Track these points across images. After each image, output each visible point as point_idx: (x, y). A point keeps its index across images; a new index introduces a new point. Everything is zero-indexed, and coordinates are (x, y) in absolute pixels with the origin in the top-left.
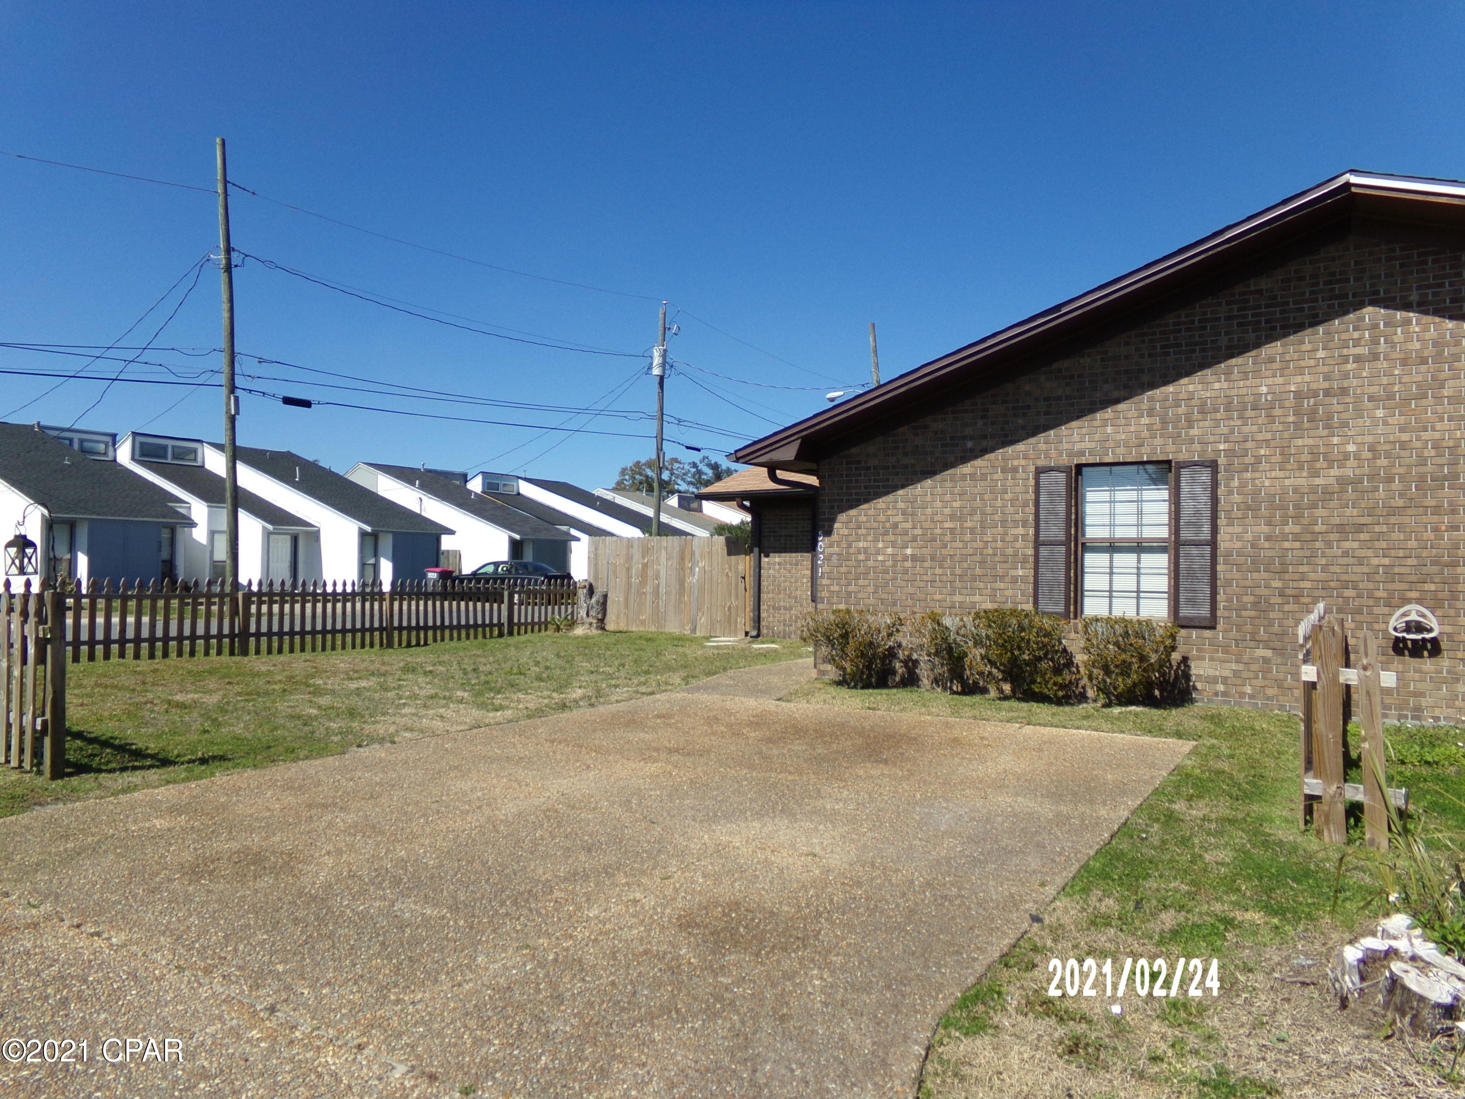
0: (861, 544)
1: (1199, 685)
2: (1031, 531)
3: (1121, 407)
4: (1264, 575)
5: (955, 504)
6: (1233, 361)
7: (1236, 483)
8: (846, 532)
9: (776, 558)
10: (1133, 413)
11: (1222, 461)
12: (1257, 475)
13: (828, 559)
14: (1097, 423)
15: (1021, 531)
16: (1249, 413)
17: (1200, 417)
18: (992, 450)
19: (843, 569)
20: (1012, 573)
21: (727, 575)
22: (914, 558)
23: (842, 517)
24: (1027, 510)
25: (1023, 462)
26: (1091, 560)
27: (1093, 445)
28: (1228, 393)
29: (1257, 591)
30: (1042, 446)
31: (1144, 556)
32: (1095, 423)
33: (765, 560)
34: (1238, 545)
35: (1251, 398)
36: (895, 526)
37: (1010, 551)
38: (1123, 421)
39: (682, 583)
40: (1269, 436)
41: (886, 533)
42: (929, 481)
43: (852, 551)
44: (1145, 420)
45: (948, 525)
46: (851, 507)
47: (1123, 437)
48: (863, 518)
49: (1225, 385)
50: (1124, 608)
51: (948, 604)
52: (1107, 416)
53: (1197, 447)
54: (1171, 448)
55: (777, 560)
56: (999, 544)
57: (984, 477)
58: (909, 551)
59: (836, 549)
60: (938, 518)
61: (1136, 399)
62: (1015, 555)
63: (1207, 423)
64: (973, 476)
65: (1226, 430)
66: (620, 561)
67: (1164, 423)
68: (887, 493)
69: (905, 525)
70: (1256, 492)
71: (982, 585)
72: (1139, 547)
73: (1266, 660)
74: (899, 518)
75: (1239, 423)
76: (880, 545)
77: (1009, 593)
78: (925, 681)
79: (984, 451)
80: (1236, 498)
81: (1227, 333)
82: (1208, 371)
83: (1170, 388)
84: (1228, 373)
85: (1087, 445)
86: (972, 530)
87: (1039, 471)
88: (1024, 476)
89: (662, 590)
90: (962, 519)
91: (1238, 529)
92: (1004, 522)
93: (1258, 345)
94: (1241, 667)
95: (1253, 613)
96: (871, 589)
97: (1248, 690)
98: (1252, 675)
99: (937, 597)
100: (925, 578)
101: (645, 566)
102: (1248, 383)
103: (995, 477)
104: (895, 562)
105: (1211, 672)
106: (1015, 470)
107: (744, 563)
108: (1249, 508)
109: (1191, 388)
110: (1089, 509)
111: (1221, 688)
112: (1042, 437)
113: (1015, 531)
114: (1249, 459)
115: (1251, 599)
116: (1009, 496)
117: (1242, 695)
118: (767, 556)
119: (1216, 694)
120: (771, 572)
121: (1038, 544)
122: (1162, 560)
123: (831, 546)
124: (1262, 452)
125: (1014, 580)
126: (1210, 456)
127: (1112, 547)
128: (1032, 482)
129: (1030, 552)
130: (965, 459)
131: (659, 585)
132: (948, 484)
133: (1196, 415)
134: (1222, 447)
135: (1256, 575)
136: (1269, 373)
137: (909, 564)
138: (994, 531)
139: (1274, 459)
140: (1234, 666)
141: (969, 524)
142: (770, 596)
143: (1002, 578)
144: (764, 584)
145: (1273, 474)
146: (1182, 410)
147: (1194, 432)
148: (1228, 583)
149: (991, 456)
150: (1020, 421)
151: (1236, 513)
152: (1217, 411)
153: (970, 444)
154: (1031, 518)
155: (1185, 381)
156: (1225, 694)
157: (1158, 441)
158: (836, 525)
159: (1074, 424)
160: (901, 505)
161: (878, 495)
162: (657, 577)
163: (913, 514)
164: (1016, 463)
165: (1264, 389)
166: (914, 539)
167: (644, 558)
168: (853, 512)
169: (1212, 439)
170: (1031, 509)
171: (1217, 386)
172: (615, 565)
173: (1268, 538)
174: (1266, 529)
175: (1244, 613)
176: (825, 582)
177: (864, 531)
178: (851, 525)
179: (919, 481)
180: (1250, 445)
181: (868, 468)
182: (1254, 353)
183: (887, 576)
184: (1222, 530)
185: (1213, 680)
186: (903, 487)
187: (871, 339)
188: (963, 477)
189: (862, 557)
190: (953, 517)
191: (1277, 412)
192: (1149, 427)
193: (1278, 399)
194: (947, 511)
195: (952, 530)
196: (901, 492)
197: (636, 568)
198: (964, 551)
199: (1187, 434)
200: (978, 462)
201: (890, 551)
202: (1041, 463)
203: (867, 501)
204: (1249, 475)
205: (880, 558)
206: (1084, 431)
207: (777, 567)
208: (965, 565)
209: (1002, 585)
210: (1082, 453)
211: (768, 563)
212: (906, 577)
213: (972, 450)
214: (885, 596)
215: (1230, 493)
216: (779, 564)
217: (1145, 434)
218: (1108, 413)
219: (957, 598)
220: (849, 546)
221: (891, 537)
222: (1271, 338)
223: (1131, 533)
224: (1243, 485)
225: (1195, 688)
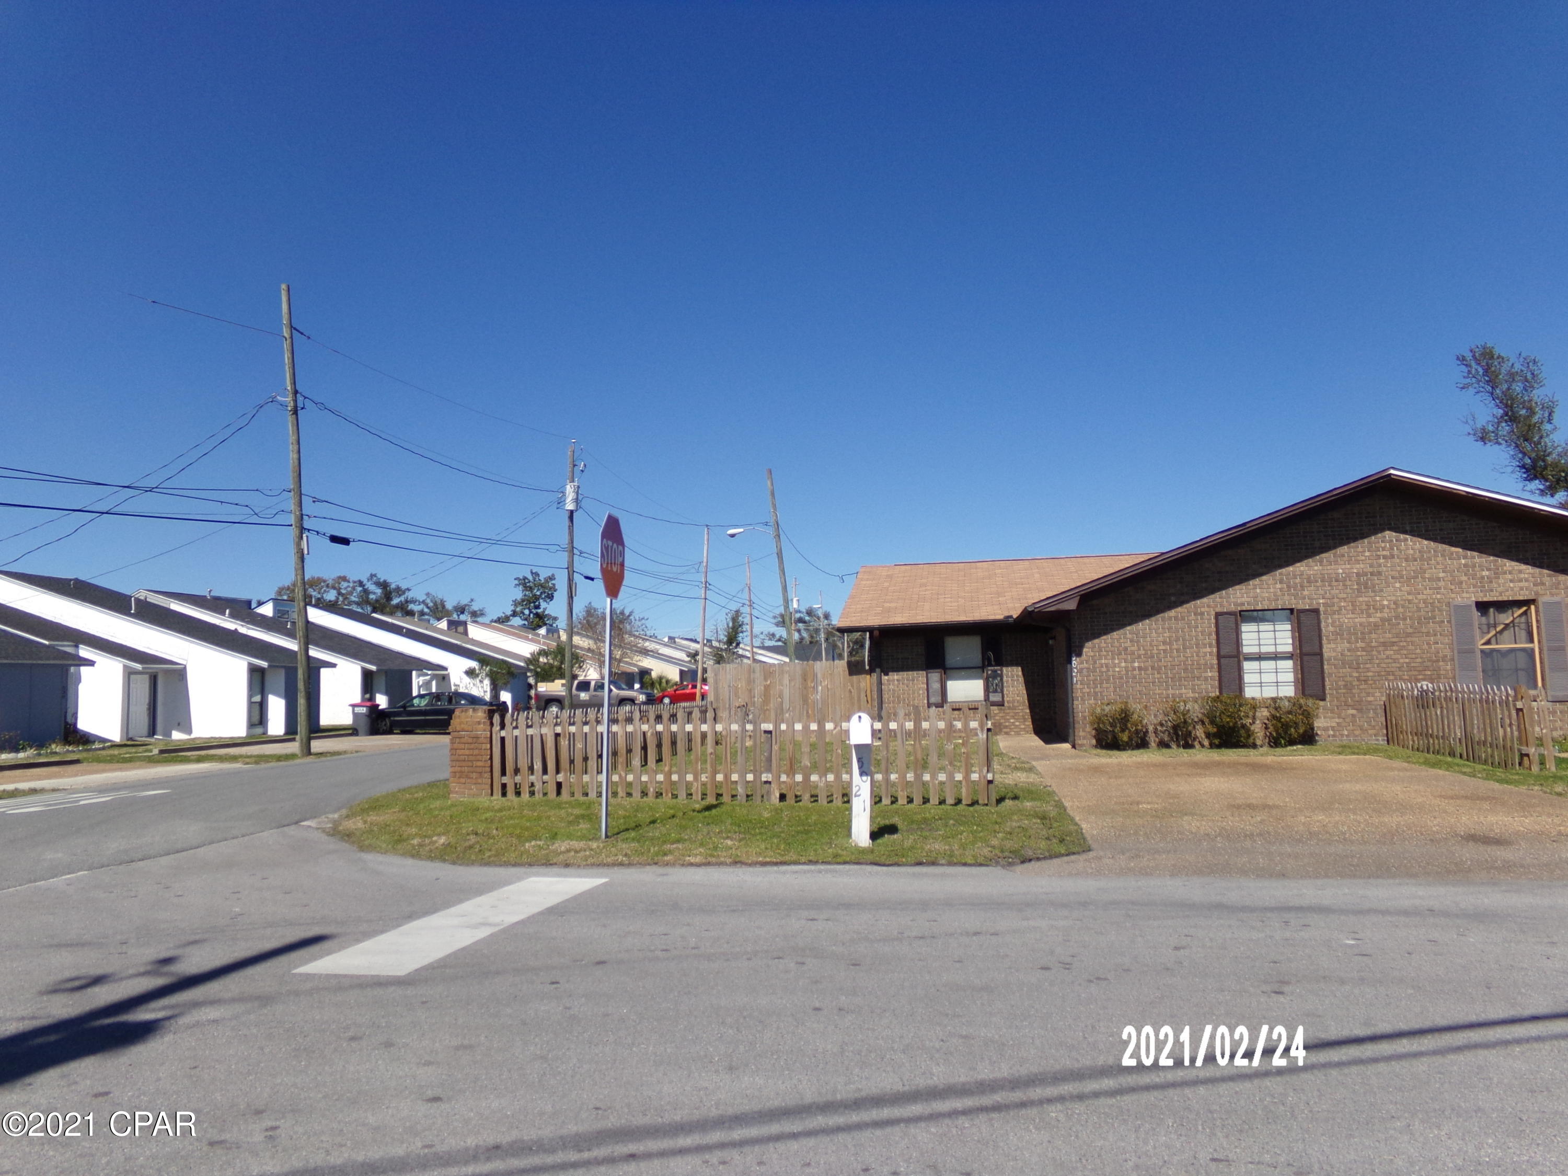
0: (1103, 661)
1: (1319, 732)
2: (1215, 650)
3: (1264, 578)
4: (1349, 670)
5: (1165, 635)
6: (1323, 555)
7: (1330, 621)
8: (1092, 654)
9: (895, 676)
10: (1271, 582)
11: (1322, 609)
12: (1341, 616)
13: (1080, 671)
14: (1251, 587)
15: (1208, 650)
16: (1334, 583)
17: (1308, 585)
18: (1187, 602)
19: (1092, 678)
20: (1206, 675)
21: (850, 692)
22: (1140, 668)
23: (1089, 644)
24: (1211, 637)
25: (1207, 609)
26: (1247, 665)
27: (1249, 599)
28: (1323, 572)
29: (1346, 679)
30: (1218, 600)
31: (1278, 662)
32: (1250, 587)
33: (885, 678)
34: (1334, 654)
35: (1334, 576)
36: (1126, 649)
37: (1202, 662)
38: (1266, 586)
39: (805, 700)
40: (1345, 596)
41: (1120, 654)
42: (1147, 621)
43: (1096, 666)
44: (1278, 586)
45: (1162, 647)
46: (1095, 638)
47: (1267, 595)
48: (1103, 645)
49: (1321, 568)
50: (1269, 692)
51: (1165, 695)
52: (1256, 583)
53: (1307, 600)
54: (1294, 601)
55: (896, 677)
56: (1196, 658)
57: (1183, 619)
58: (1136, 664)
59: (1085, 665)
60: (1155, 643)
61: (1272, 574)
62: (1206, 664)
63: (1312, 588)
64: (1176, 618)
65: (1322, 592)
66: (742, 685)
67: (1289, 587)
68: (1119, 629)
69: (1133, 648)
70: (1341, 626)
71: (1186, 683)
72: (1275, 657)
73: (1353, 715)
74: (1129, 644)
75: (1329, 588)
76: (1117, 661)
77: (1203, 687)
78: (1153, 744)
79: (1182, 603)
80: (1331, 628)
81: (1319, 540)
82: (1310, 560)
83: (1291, 569)
84: (1321, 562)
85: (1245, 599)
86: (1178, 650)
87: (1217, 615)
88: (1208, 617)
89: (786, 705)
90: (1170, 644)
91: (1333, 646)
92: (1197, 645)
93: (1335, 547)
94: (1341, 720)
95: (1344, 691)
96: (1112, 689)
97: (1346, 733)
98: (1347, 724)
99: (1157, 691)
100: (1148, 680)
101: (767, 688)
102: (1332, 567)
103: (1190, 618)
104: (1127, 671)
105: (1325, 725)
106: (1202, 614)
107: (866, 681)
108: (1338, 634)
109: (1302, 568)
110: (1244, 636)
111: (1331, 733)
112: (1217, 595)
113: (1204, 650)
114: (1336, 608)
115: (1343, 683)
116: (1200, 629)
117: (1342, 735)
118: (886, 674)
119: (1329, 736)
120: (891, 687)
121: (1219, 657)
122: (1289, 664)
123: (1082, 663)
124: (1342, 604)
125: (1206, 679)
126: (1315, 606)
127: (1260, 657)
128: (1213, 621)
129: (1215, 662)
130: (1170, 607)
131: (782, 703)
132: (1160, 622)
133: (1306, 584)
134: (1321, 601)
135: (1344, 670)
136: (1343, 562)
137: (1137, 672)
138: (1192, 650)
139: (1348, 608)
140: (1337, 720)
141: (1175, 646)
142: (891, 705)
143: (1198, 678)
144: (885, 696)
145: (1349, 616)
146: (1298, 580)
147: (1306, 593)
148: (1330, 674)
149: (1188, 605)
150: (1204, 585)
151: (1331, 637)
152: (1317, 581)
153: (1173, 599)
154: (1214, 642)
155: (1298, 564)
156: (1334, 736)
157: (1286, 597)
158: (1085, 650)
159: (1237, 587)
160: (1129, 636)
161: (1113, 630)
162: (781, 696)
163: (1138, 642)
164: (1203, 610)
165: (1341, 571)
166: (1139, 657)
167: (766, 680)
168: (1096, 641)
169: (1316, 597)
170: (1214, 636)
171: (1316, 568)
172: (736, 688)
173: (1349, 650)
174: (1348, 645)
175: (1340, 691)
176: (1078, 686)
177: (1105, 653)
178: (1095, 649)
179: (1141, 620)
180: (1336, 600)
181: (1106, 613)
182: (1333, 551)
183: (1122, 681)
184: (1325, 646)
185: (1326, 729)
186: (1130, 624)
187: (769, 483)
188: (1170, 618)
189: (1104, 669)
190: (1164, 643)
191: (1348, 583)
192: (1281, 589)
193: (1348, 576)
194: (1161, 639)
195: (1165, 651)
196: (1128, 628)
197: (758, 689)
198: (1173, 663)
199: (1301, 594)
200: (1179, 609)
201: (1123, 664)
202: (1219, 610)
203: (1105, 634)
204: (1336, 616)
205: (1117, 669)
206: (1243, 591)
207: (896, 682)
208: (1174, 671)
209: (1199, 682)
210: (1243, 604)
211: (888, 680)
212: (1136, 681)
213: (1175, 602)
214: (1121, 693)
215: (1328, 626)
216: (897, 680)
217: (1279, 593)
218: (1257, 581)
219: (1171, 691)
220: (1095, 662)
221: (1123, 656)
222: (1342, 544)
223: (1271, 649)
224: (1334, 622)
225: (1317, 734)
